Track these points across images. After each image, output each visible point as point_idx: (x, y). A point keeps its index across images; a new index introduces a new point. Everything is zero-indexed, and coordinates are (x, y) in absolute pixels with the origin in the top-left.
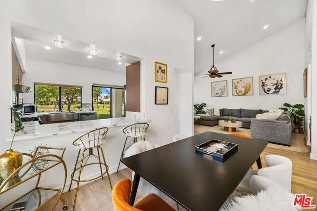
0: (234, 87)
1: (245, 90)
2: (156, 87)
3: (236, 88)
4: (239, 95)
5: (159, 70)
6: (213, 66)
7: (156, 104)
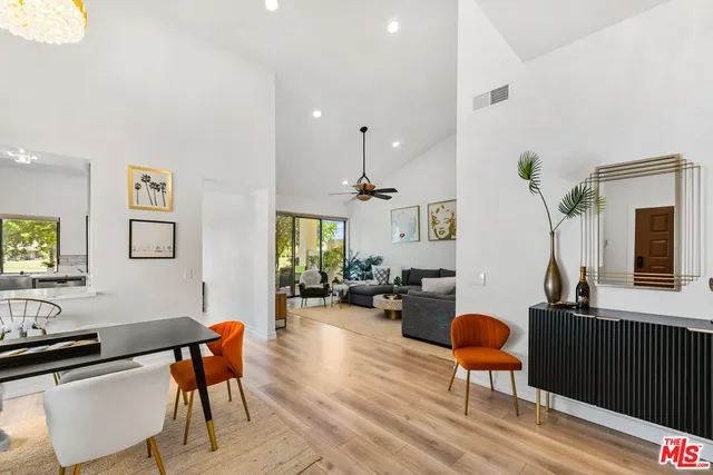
0: (431, 221)
1: (450, 229)
2: (131, 221)
3: (434, 223)
4: (440, 239)
5: (143, 184)
6: (364, 175)
7: (130, 257)
